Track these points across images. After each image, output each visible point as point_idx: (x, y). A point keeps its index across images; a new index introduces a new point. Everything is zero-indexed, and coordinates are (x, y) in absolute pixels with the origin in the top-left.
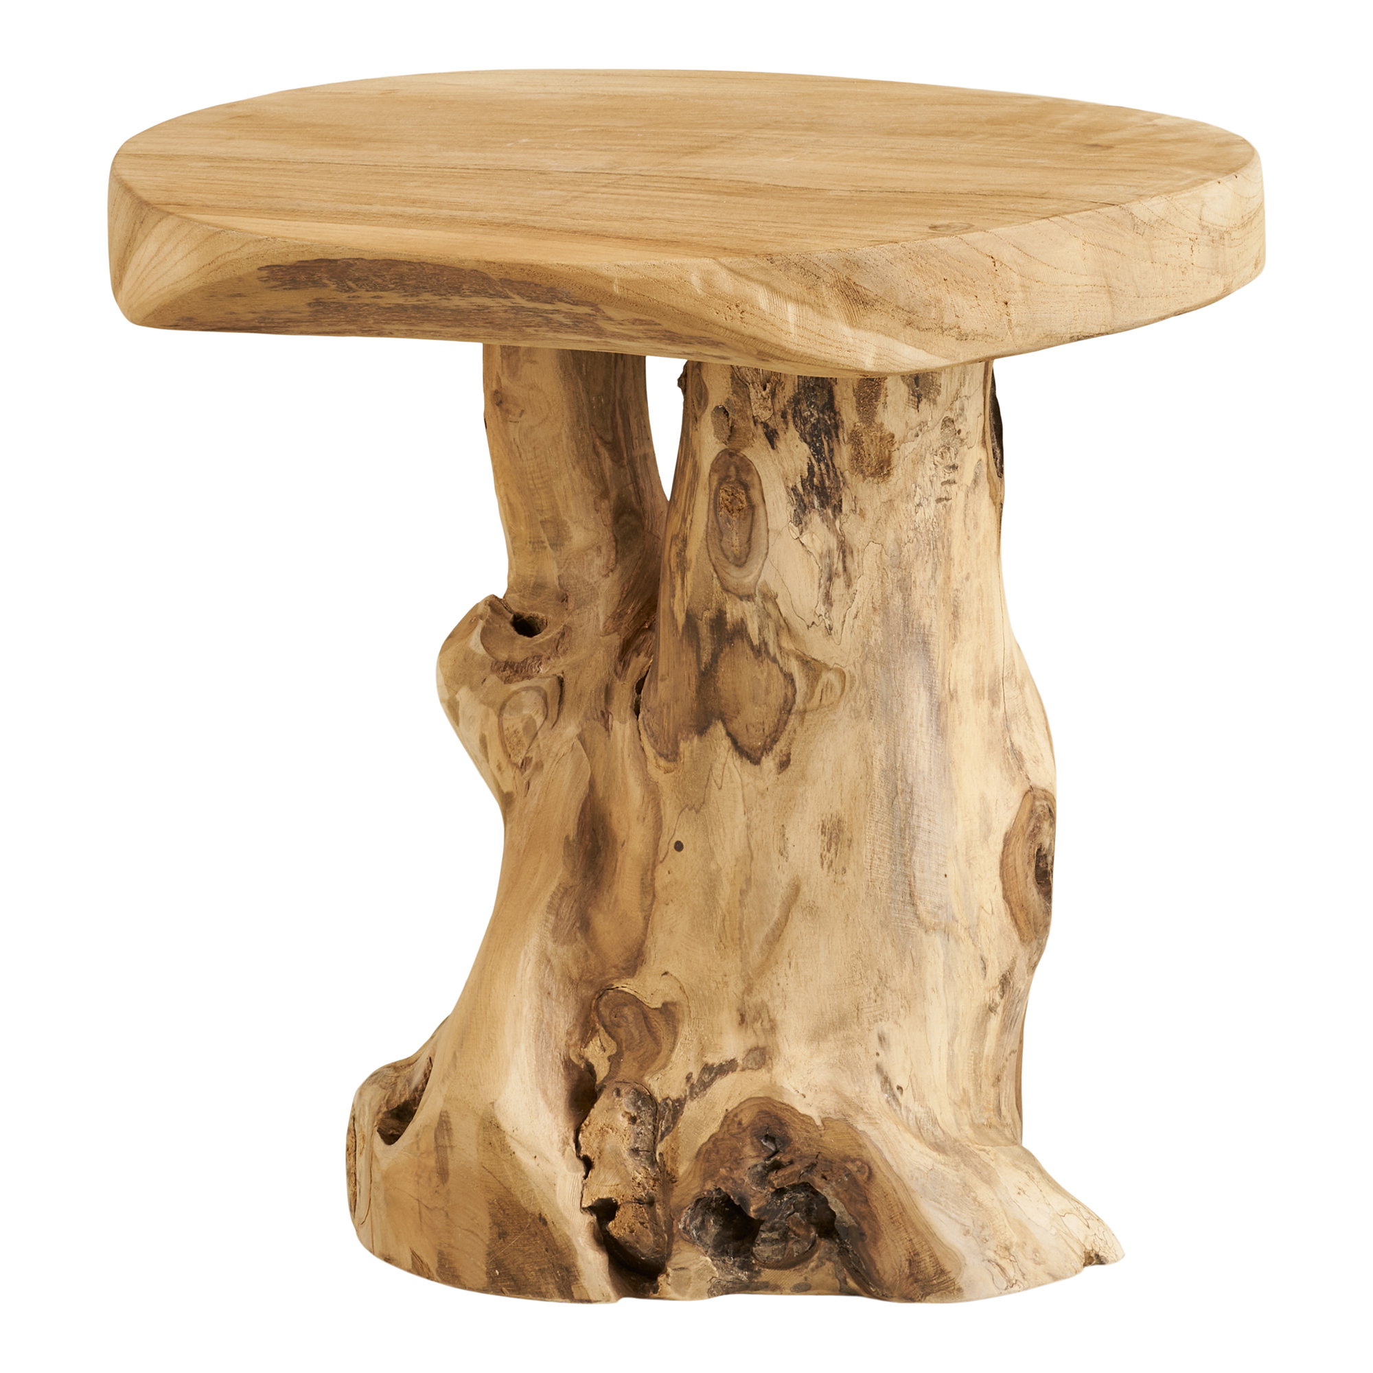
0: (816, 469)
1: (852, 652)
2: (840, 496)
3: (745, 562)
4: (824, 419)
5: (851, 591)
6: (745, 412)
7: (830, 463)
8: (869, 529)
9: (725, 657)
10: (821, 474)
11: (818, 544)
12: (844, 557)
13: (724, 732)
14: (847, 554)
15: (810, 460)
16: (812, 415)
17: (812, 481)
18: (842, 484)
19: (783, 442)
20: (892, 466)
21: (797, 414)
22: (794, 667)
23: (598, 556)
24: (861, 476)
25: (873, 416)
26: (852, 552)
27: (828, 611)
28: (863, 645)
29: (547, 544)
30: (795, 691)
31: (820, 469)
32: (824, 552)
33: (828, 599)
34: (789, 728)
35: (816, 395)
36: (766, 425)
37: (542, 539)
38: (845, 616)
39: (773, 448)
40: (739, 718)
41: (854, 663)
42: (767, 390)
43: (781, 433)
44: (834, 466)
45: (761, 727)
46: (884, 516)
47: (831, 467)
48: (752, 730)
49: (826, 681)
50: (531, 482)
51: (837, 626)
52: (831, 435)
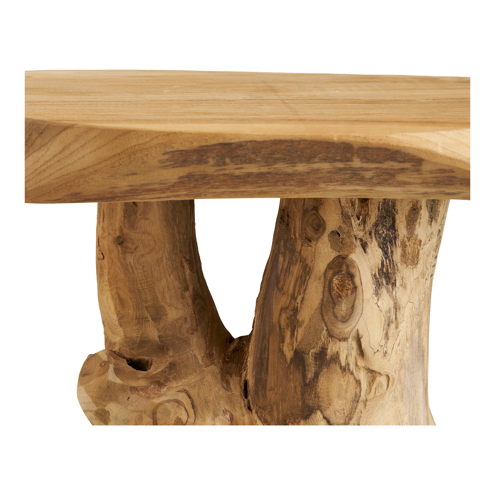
0: (385, 263)
1: (395, 365)
2: (395, 277)
3: (348, 319)
4: (389, 234)
5: (398, 330)
6: (350, 233)
7: (391, 259)
8: (408, 295)
9: (323, 374)
10: (387, 266)
11: (385, 305)
12: (396, 311)
13: (321, 417)
14: (398, 310)
15: (382, 258)
16: (383, 232)
17: (383, 270)
18: (396, 270)
19: (370, 249)
20: (419, 258)
21: (377, 232)
22: (363, 376)
23: (185, 323)
24: (405, 265)
25: (414, 231)
26: (400, 309)
27: (386, 343)
28: (401, 361)
29: (150, 318)
30: (361, 390)
31: (387, 263)
32: (388, 310)
33: (387, 336)
34: (357, 410)
35: (386, 221)
36: (361, 240)
37: (146, 316)
38: (394, 345)
39: (365, 252)
40: (330, 408)
41: (395, 371)
42: (360, 220)
43: (369, 244)
44: (393, 261)
45: (342, 412)
46: (414, 287)
47: (391, 261)
48: (338, 414)
49: (378, 382)
50: (140, 285)
51: (389, 351)
52: (392, 243)
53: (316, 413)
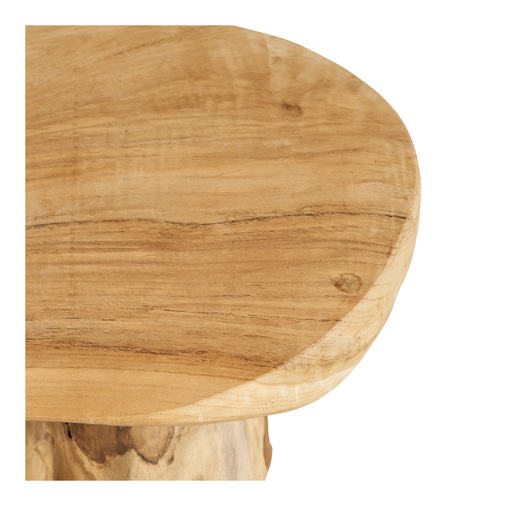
40: (144, 446)
45: (157, 448)
48: (152, 450)
53: (130, 451)
